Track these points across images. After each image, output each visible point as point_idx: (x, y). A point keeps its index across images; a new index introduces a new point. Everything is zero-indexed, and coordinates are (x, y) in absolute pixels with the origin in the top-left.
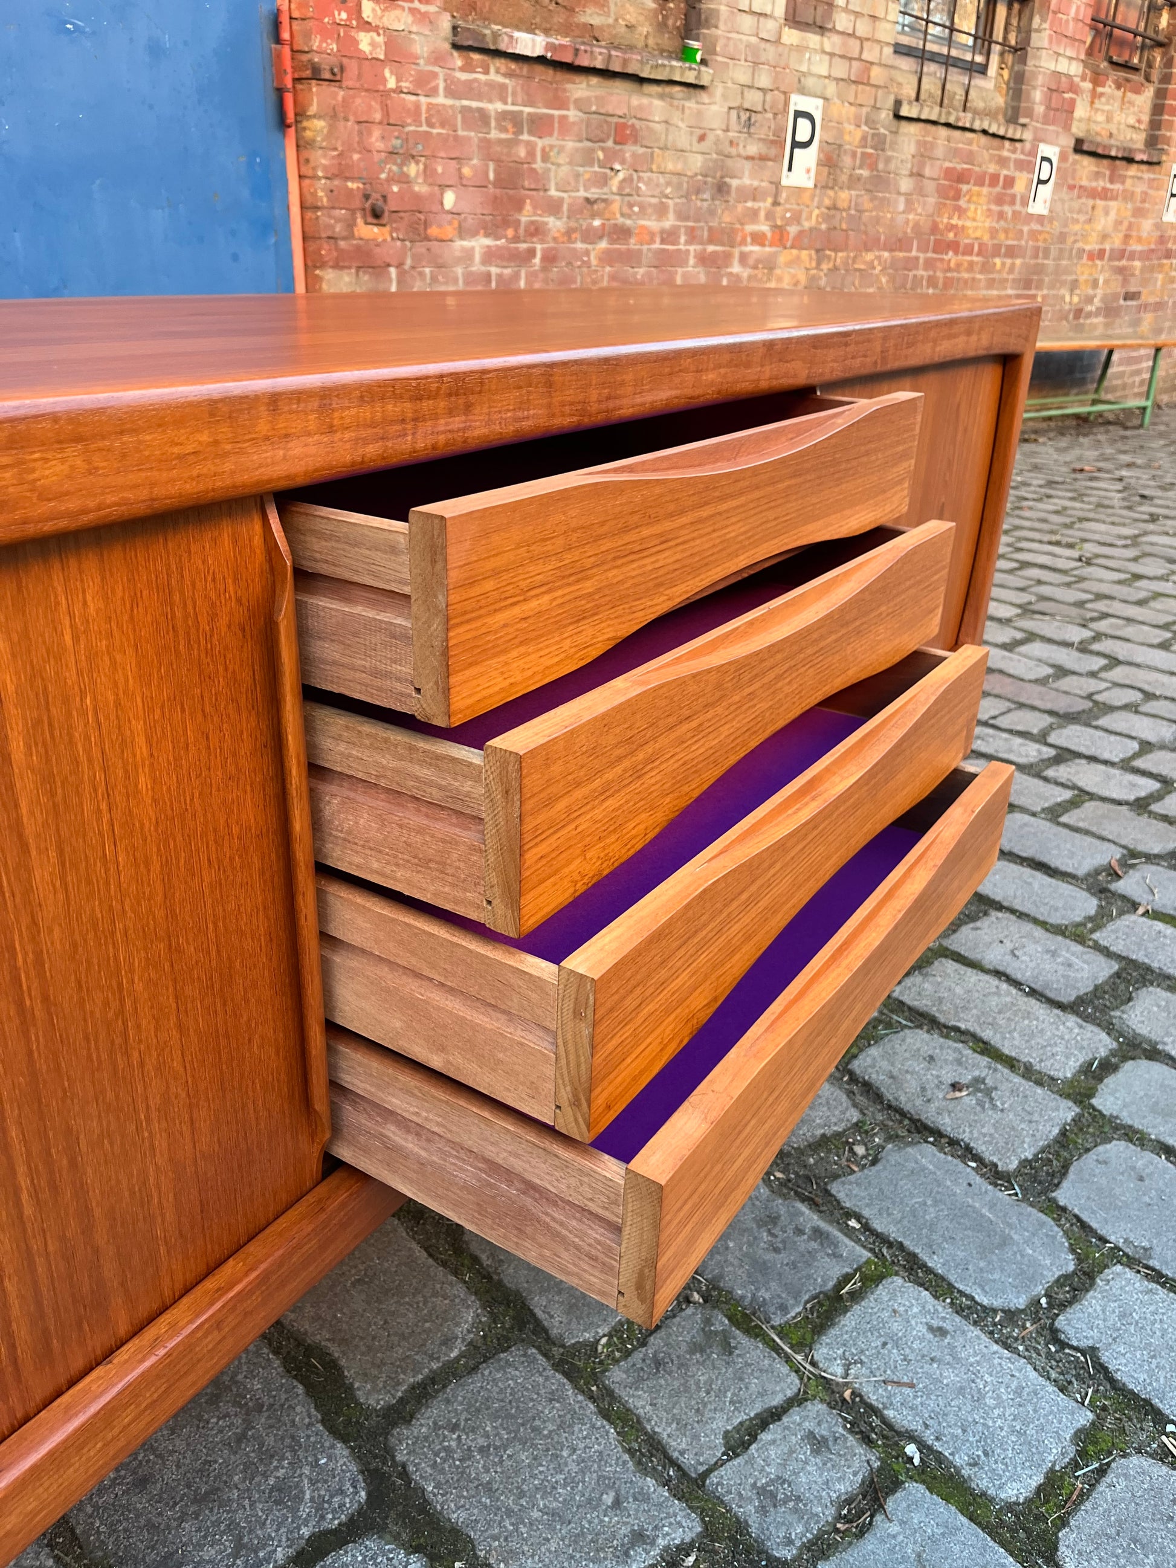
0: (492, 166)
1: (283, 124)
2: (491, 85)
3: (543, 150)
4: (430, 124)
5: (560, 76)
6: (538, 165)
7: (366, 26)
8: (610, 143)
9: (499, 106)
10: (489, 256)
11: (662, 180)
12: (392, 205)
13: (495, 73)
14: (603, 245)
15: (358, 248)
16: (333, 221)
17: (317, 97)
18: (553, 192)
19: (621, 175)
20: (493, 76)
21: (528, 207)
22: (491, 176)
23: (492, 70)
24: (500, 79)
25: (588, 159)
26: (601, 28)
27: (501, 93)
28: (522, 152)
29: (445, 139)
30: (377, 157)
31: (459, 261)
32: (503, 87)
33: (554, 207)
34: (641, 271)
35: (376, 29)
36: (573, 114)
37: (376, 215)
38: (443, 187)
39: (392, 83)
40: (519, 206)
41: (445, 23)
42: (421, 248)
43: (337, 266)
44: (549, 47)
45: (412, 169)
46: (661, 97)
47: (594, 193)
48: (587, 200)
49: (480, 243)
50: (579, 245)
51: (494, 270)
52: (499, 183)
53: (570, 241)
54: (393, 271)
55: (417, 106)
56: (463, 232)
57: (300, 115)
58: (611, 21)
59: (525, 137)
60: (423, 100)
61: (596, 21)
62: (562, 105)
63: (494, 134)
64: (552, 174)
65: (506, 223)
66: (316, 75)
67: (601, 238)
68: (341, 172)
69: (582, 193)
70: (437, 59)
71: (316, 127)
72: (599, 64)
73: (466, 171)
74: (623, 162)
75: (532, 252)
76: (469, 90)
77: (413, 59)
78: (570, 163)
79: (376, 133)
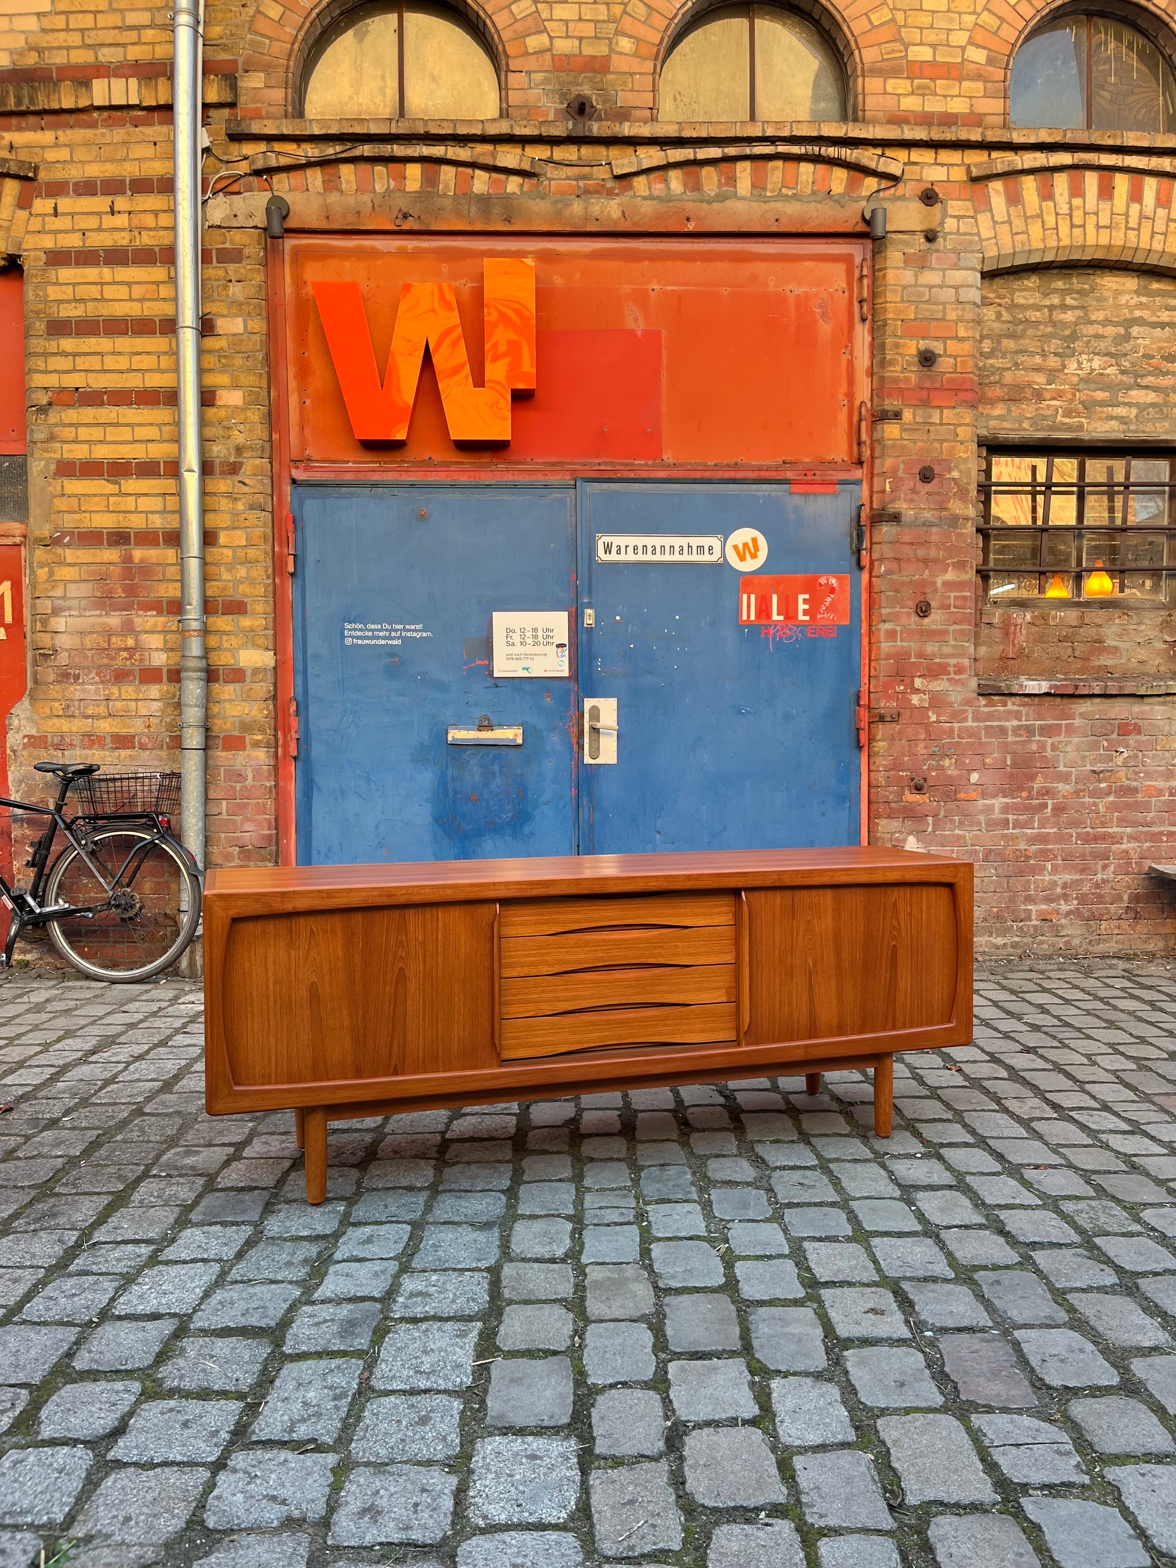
0: (1009, 757)
1: (860, 748)
2: (1009, 712)
3: (1053, 744)
4: (959, 737)
5: (1066, 701)
6: (1049, 753)
7: (917, 691)
8: (1114, 736)
9: (1015, 723)
10: (1006, 809)
11: (1167, 754)
12: (930, 782)
13: (1011, 705)
14: (1111, 798)
15: (905, 807)
16: (889, 794)
17: (881, 730)
18: (1061, 768)
19: (1125, 755)
20: (1010, 706)
21: (1040, 778)
22: (1009, 762)
23: (1009, 703)
24: (1016, 708)
25: (1095, 746)
26: (1115, 666)
27: (1017, 716)
28: (1034, 747)
29: (972, 745)
30: (921, 758)
31: (981, 812)
32: (1019, 712)
33: (1065, 778)
34: (1151, 815)
35: (924, 692)
36: (1077, 722)
37: (919, 789)
38: (970, 771)
39: (933, 718)
40: (1033, 778)
41: (974, 683)
42: (951, 805)
43: (889, 817)
44: (1051, 687)
45: (947, 762)
46: (1163, 704)
47: (1098, 767)
48: (1094, 772)
49: (999, 802)
50: (1087, 799)
51: (1011, 817)
52: (1014, 765)
53: (1078, 797)
54: (930, 819)
55: (952, 729)
56: (983, 795)
57: (871, 740)
58: (1123, 661)
59: (1037, 738)
60: (956, 725)
61: (1109, 663)
62: (1071, 717)
63: (1010, 739)
64: (1061, 758)
65: (1021, 789)
66: (882, 719)
67: (1108, 794)
68: (895, 767)
69: (1089, 767)
70: (968, 702)
71: (880, 746)
72: (1097, 691)
73: (988, 761)
74: (1127, 746)
75: (1045, 806)
76: (990, 716)
77: (950, 704)
78: (1078, 750)
79: (921, 745)
